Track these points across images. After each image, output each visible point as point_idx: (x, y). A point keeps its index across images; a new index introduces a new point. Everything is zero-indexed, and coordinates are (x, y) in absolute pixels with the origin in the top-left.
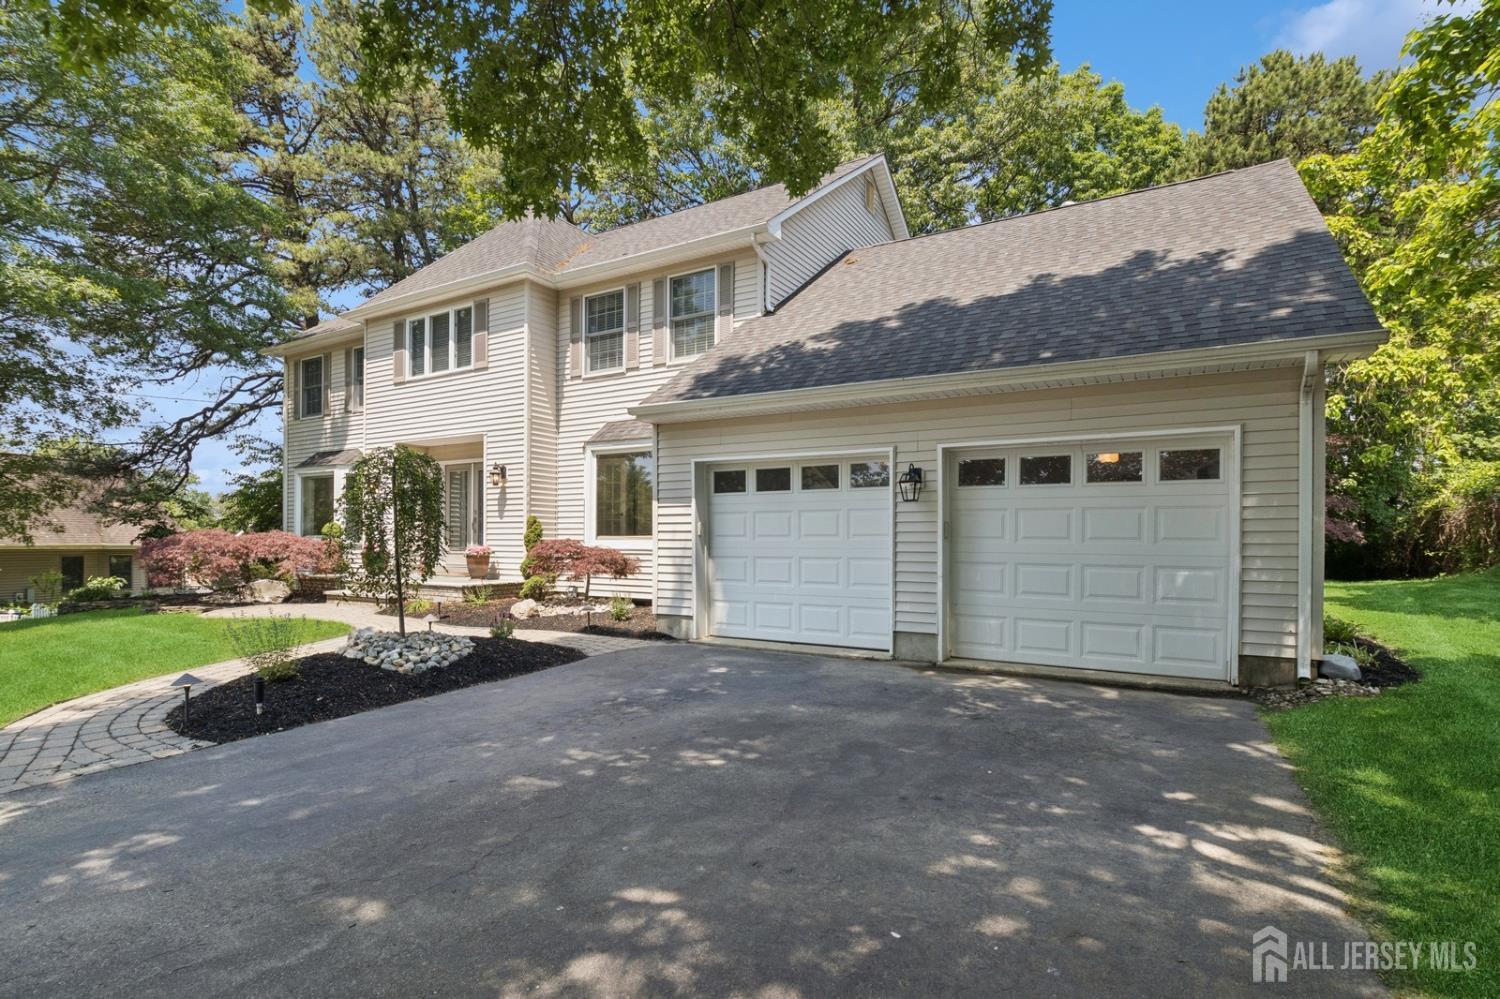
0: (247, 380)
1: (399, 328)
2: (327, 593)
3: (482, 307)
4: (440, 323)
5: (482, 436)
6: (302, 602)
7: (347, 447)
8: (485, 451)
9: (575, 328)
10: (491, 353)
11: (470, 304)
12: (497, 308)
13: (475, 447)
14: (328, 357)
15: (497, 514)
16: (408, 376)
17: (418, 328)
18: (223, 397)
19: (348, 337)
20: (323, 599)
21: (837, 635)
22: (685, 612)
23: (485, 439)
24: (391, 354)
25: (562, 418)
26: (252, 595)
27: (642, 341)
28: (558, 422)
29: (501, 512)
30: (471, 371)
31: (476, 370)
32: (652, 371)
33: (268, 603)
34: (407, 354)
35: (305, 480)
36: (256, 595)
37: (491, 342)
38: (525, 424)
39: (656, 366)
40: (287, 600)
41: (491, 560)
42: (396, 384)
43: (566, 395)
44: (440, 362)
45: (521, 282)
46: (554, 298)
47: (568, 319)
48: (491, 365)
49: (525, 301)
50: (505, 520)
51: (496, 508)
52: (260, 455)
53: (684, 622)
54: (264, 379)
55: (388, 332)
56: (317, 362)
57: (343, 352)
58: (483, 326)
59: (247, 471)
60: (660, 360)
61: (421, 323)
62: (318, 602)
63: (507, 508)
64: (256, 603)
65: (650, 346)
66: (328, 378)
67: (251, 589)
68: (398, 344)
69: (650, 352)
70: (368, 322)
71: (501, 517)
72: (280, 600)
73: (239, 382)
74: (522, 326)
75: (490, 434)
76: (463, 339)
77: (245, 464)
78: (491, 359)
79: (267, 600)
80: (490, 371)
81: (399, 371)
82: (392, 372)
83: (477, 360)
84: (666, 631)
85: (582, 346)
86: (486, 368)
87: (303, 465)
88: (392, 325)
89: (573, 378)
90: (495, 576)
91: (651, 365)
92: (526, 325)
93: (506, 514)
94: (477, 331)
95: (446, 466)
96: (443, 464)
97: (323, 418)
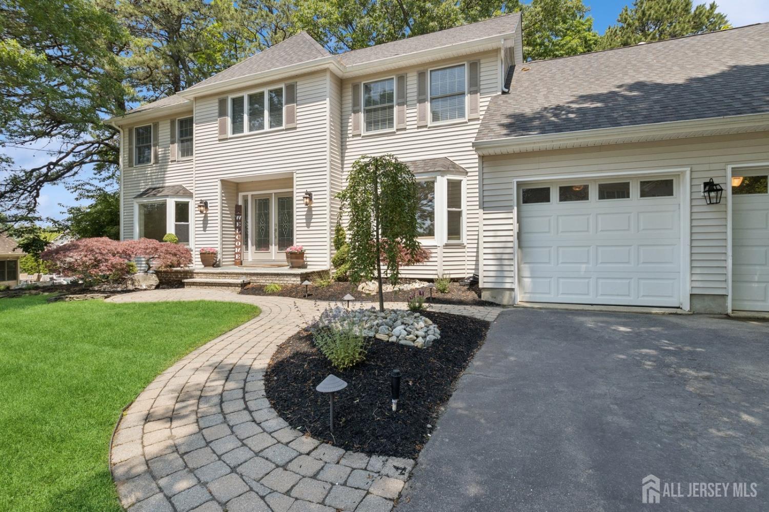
0: (78, 145)
1: (222, 103)
2: (186, 281)
3: (291, 88)
4: (256, 100)
5: (293, 173)
6: (168, 288)
7: (167, 185)
8: (295, 183)
9: (356, 103)
10: (298, 118)
11: (282, 86)
12: (302, 88)
13: (287, 181)
14: (156, 125)
15: (305, 225)
16: (230, 135)
17: (237, 103)
18: (62, 155)
19: (174, 111)
20: (181, 285)
21: (628, 298)
22: (508, 286)
23: (295, 176)
24: (217, 120)
25: (346, 162)
26: (133, 284)
27: (408, 111)
28: (342, 164)
29: (308, 224)
30: (283, 130)
31: (286, 130)
32: (416, 130)
33: (145, 290)
34: (229, 120)
35: (143, 206)
36: (136, 284)
37: (298, 110)
38: (328, 165)
39: (419, 127)
40: (157, 287)
41: (305, 255)
42: (220, 140)
43: (348, 147)
44: (256, 124)
45: (324, 71)
46: (341, 83)
47: (351, 97)
48: (298, 126)
49: (327, 85)
50: (311, 228)
51: (304, 221)
52: (87, 194)
53: (508, 293)
54: (89, 145)
55: (214, 106)
56: (147, 129)
57: (169, 121)
58: (292, 99)
59: (76, 204)
60: (422, 124)
61: (241, 99)
62: (178, 287)
63: (313, 221)
64: (136, 290)
65: (415, 114)
66: (156, 138)
67: (132, 280)
68: (222, 113)
69: (415, 118)
70: (196, 99)
71: (308, 227)
72: (154, 287)
73: (73, 146)
74: (325, 100)
75: (298, 172)
76: (276, 110)
77: (77, 199)
78: (298, 122)
79: (144, 287)
80: (298, 130)
81: (223, 130)
82: (217, 132)
83: (287, 123)
84: (491, 300)
85: (362, 115)
86: (295, 128)
87: (140, 196)
88: (217, 101)
89: (354, 136)
90: (305, 267)
91: (416, 126)
92: (328, 99)
93: (312, 224)
94: (287, 103)
95: (252, 195)
96: (250, 194)
97: (152, 165)
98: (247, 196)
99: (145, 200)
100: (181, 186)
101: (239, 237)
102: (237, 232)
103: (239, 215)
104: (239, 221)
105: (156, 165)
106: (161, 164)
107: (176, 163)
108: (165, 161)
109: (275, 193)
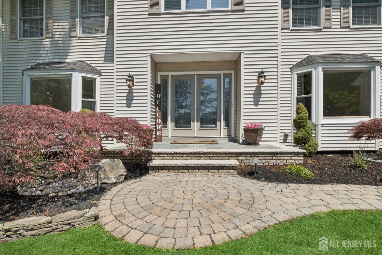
5: (241, 53)
15: (253, 103)
16: (162, 10)
23: (243, 56)
27: (333, 13)
29: (256, 102)
30: (228, 11)
31: (233, 11)
39: (342, 28)
42: (148, 15)
48: (247, 9)
50: (259, 107)
51: (252, 99)
60: (345, 25)
63: (262, 99)
65: (339, 17)
69: (339, 20)
72: (123, 177)
80: (246, 12)
81: (154, 5)
85: (290, 12)
86: (243, 11)
91: (339, 27)
93: (260, 103)
95: (171, 75)
96: (170, 74)
97: (44, 39)
98: (168, 76)
99: (37, 74)
100: (84, 62)
101: (159, 114)
102: (158, 109)
103: (159, 94)
104: (158, 99)
105: (50, 40)
106: (56, 39)
107: (77, 39)
108: (62, 36)
109: (197, 75)
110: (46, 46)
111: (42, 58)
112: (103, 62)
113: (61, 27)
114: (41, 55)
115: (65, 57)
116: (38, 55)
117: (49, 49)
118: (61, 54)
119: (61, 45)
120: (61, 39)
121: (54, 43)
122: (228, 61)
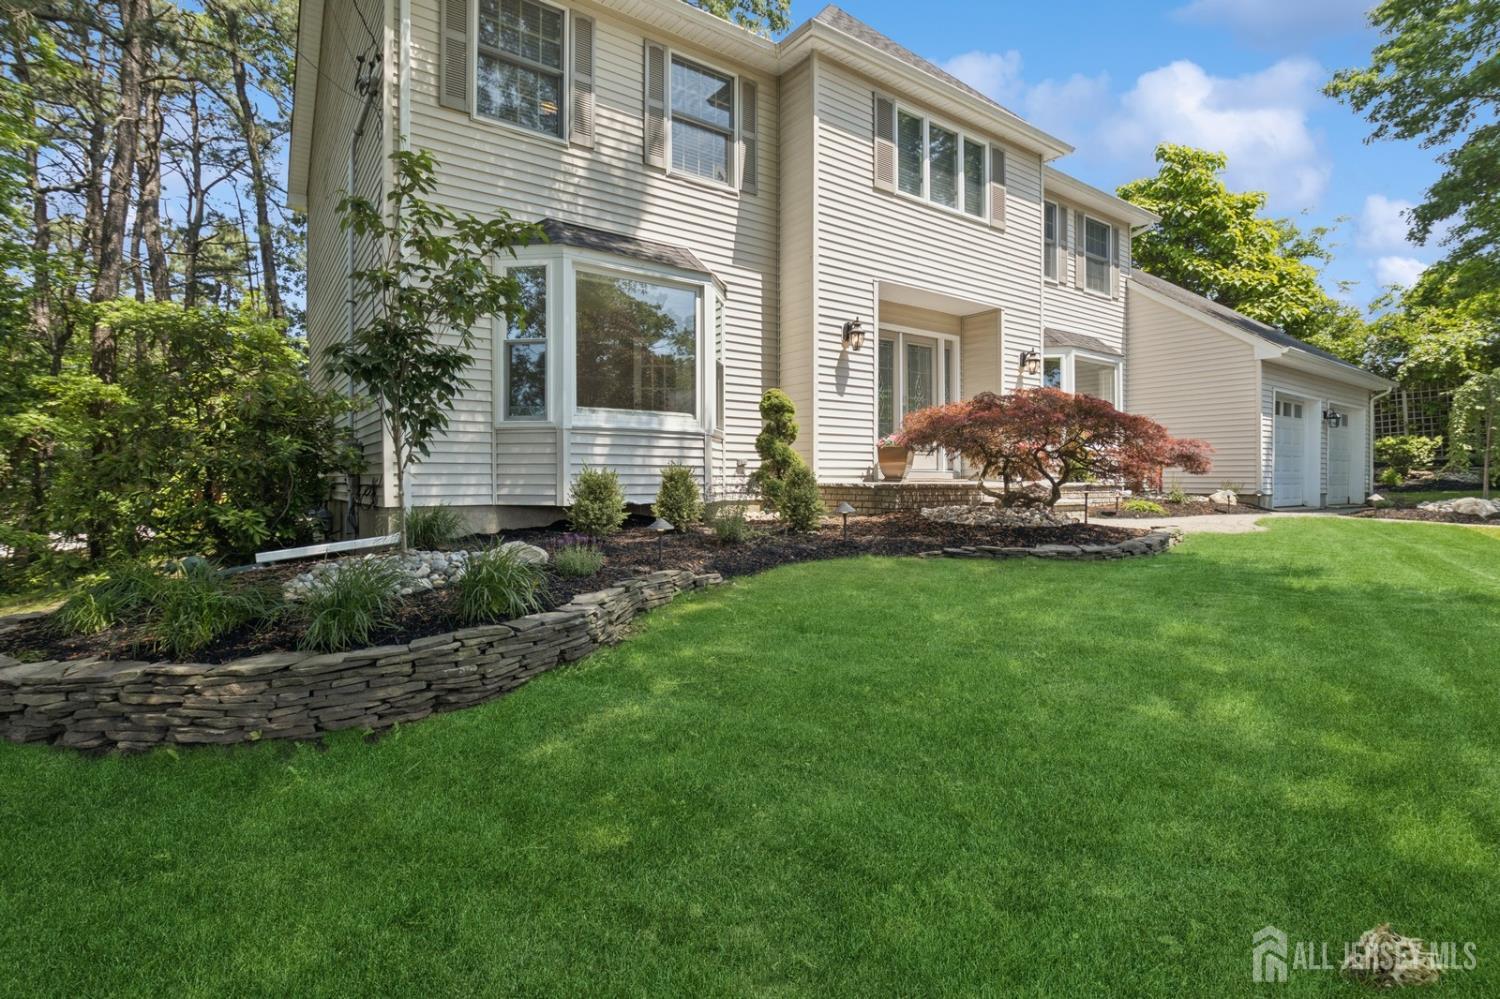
1: (882, 107)
5: (1000, 310)
7: (640, 234)
8: (1003, 331)
10: (1007, 216)
11: (984, 142)
12: (1012, 167)
16: (897, 188)
23: (1003, 316)
27: (1069, 261)
30: (985, 225)
31: (991, 227)
32: (1072, 291)
34: (897, 153)
37: (1007, 203)
39: (1077, 289)
42: (875, 189)
48: (1007, 230)
60: (1080, 285)
65: (1073, 269)
68: (881, 130)
69: (1073, 274)
74: (1038, 203)
78: (1007, 223)
81: (884, 172)
82: (870, 167)
86: (1002, 231)
88: (869, 94)
91: (1073, 286)
94: (994, 180)
97: (566, 147)
100: (689, 253)
105: (587, 155)
106: (606, 159)
107: (664, 177)
108: (623, 155)
109: (904, 334)
110: (574, 170)
111: (559, 207)
112: (730, 262)
113: (618, 126)
114: (555, 195)
115: (633, 222)
116: (546, 193)
117: (583, 182)
118: (621, 211)
119: (622, 183)
120: (621, 164)
121: (598, 171)
122: (953, 316)
